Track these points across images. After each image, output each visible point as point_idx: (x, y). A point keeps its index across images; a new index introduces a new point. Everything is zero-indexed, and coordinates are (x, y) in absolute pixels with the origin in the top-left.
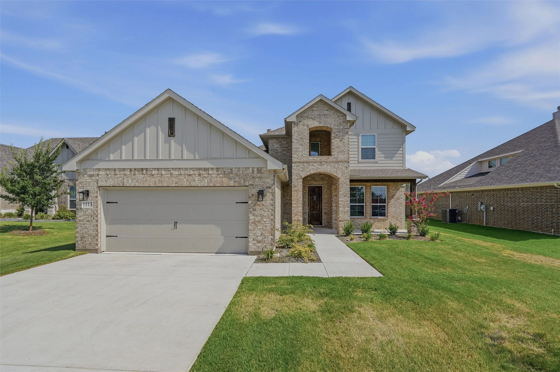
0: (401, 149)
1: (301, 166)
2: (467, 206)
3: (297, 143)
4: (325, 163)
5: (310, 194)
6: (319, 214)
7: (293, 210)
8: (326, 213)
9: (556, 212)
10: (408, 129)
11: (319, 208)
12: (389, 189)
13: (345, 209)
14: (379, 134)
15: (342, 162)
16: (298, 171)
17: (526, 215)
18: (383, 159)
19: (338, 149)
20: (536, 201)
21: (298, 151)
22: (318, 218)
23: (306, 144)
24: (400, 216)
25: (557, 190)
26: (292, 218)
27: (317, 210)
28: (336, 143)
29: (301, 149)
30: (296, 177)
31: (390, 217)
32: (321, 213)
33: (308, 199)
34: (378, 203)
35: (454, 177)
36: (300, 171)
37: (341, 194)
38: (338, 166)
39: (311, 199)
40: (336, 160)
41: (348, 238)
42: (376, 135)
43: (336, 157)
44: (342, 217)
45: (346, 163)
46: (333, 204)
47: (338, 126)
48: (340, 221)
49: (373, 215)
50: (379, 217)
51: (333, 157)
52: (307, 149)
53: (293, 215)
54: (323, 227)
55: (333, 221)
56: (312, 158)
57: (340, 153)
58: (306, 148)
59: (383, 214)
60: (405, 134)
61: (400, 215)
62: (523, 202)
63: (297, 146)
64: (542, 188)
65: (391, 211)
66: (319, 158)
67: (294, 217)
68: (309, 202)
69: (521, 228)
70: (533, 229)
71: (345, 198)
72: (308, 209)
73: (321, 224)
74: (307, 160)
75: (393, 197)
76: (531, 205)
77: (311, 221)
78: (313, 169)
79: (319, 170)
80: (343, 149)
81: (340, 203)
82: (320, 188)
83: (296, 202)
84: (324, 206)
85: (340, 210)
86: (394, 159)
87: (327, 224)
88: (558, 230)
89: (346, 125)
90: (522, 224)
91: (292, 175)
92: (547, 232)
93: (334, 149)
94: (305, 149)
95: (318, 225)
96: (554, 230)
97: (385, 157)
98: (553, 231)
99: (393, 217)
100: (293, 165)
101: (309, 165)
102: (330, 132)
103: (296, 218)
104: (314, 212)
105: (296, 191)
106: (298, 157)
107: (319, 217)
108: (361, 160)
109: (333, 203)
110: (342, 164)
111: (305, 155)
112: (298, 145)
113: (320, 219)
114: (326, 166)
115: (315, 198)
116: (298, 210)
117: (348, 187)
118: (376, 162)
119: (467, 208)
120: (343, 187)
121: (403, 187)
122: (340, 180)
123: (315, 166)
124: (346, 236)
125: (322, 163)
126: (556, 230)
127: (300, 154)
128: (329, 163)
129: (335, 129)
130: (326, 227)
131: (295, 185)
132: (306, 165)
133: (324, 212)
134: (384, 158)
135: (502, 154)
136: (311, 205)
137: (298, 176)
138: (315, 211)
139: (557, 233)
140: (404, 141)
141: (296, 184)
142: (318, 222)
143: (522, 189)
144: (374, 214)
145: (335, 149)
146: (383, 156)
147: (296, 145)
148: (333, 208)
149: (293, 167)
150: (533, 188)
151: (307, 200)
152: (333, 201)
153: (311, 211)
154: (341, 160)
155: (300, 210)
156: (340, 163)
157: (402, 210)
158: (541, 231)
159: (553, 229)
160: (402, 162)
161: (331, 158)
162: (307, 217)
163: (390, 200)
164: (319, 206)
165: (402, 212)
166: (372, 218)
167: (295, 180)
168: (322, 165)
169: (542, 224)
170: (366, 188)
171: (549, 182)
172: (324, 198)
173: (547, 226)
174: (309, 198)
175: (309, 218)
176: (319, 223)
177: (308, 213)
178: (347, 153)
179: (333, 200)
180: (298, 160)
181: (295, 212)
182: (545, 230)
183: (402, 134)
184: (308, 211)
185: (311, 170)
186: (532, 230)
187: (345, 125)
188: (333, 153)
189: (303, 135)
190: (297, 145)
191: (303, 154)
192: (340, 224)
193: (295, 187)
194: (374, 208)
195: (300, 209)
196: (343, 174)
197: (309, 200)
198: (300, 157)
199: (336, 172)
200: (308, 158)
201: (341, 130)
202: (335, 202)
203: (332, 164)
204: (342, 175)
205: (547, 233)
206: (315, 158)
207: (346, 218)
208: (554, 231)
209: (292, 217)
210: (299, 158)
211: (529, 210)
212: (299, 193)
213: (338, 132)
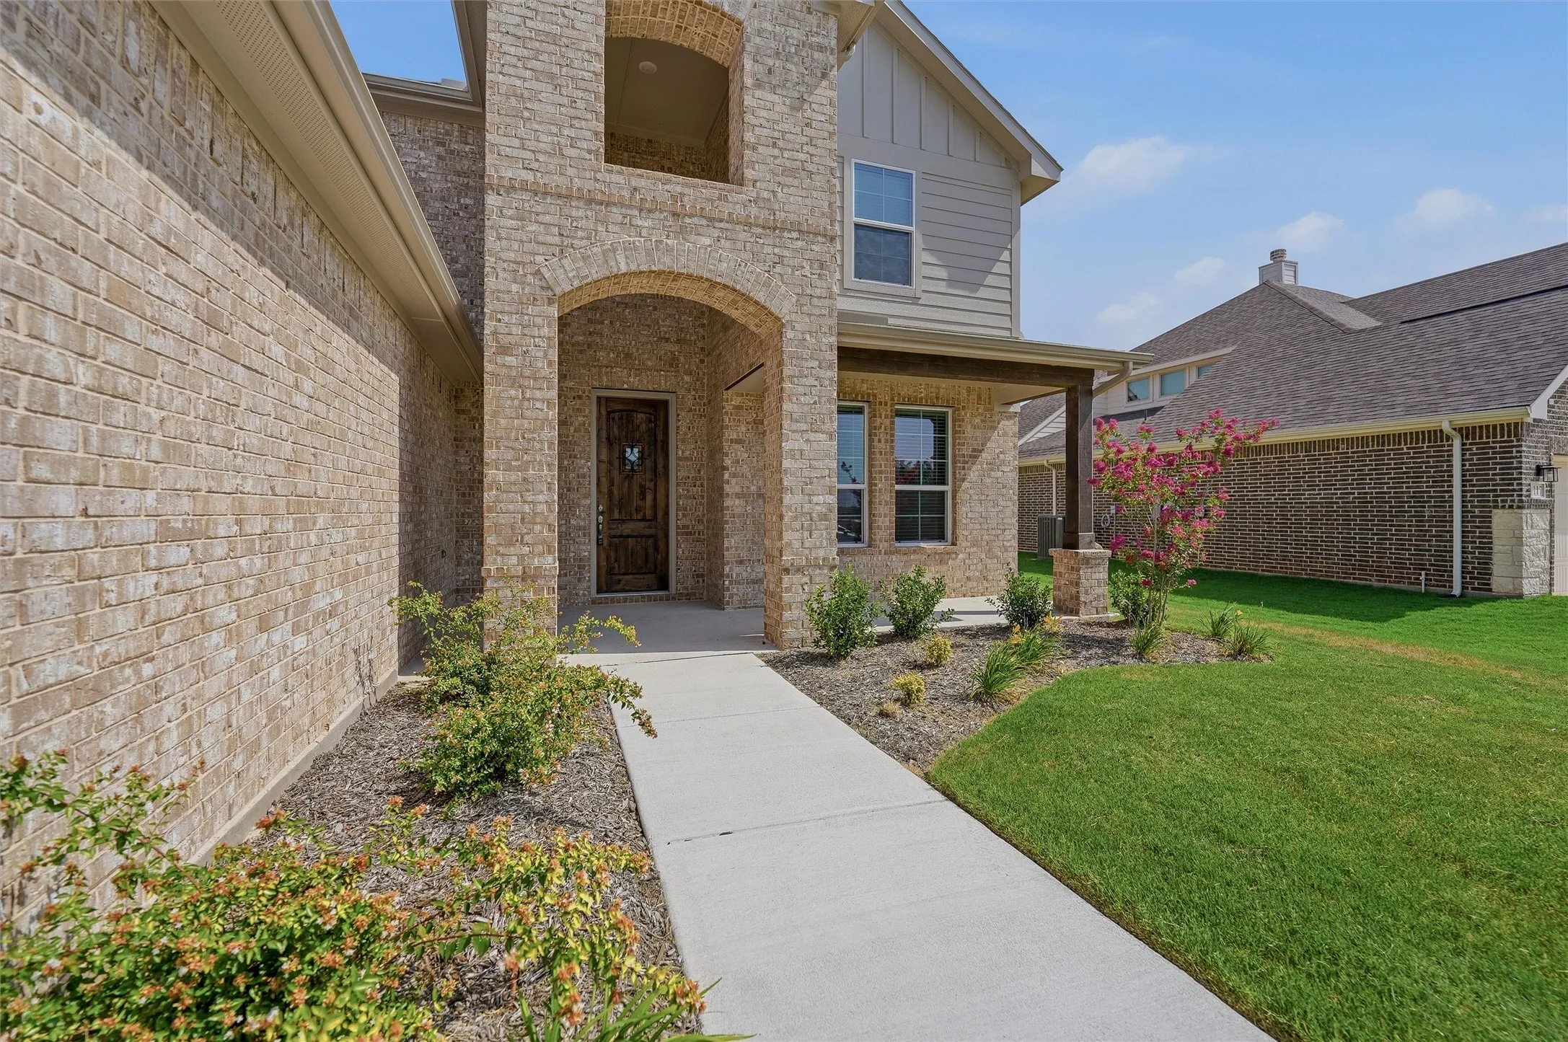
0: (1005, 256)
1: (548, 219)
2: (1113, 507)
3: (520, 64)
4: (704, 222)
5: (608, 439)
6: (654, 537)
7: (490, 511)
8: (686, 532)
9: (1434, 516)
10: (1037, 169)
11: (655, 506)
12: (963, 420)
13: (815, 499)
14: (926, 176)
15: (799, 231)
16: (527, 247)
17: (1321, 528)
18: (942, 287)
19: (776, 152)
20: (1360, 482)
21: (526, 114)
22: (647, 555)
23: (582, 84)
24: (1000, 537)
25: (1438, 446)
26: (481, 563)
27: (644, 519)
28: (763, 113)
29: (551, 109)
30: (514, 288)
31: (963, 545)
32: (661, 535)
33: (599, 461)
34: (919, 483)
35: (1050, 419)
36: (542, 249)
37: (795, 416)
38: (777, 250)
39: (610, 462)
40: (764, 214)
41: (842, 673)
42: (914, 176)
43: (765, 195)
44: (797, 544)
45: (820, 239)
46: (728, 482)
47: (774, 21)
48: (787, 571)
49: (899, 538)
50: (923, 545)
51: (749, 192)
52: (589, 116)
53: (490, 540)
54: (674, 598)
55: (727, 569)
56: (620, 179)
57: (789, 180)
58: (580, 104)
59: (937, 533)
60: (1017, 197)
61: (999, 532)
62: (1312, 486)
63: (518, 83)
64: (1382, 439)
65: (969, 515)
66: (666, 187)
67: (497, 553)
68: (604, 480)
69: (1303, 570)
70: (1346, 573)
71: (812, 436)
72: (599, 513)
73: (663, 584)
74: (589, 185)
75: (976, 457)
76: (1340, 498)
77: (610, 572)
78: (630, 248)
79: (667, 260)
80: (802, 156)
81: (786, 464)
82: (658, 409)
83: (509, 455)
84: (679, 497)
85: (789, 507)
86: (982, 293)
87: (690, 582)
88: (1441, 576)
89: (819, 26)
90: (1307, 557)
91: (487, 269)
92: (1399, 582)
93: (754, 149)
94: (578, 113)
95: (649, 589)
96: (1426, 574)
97: (950, 282)
98: (1422, 577)
99: (975, 544)
100: (491, 200)
101: (604, 222)
102: (727, 70)
103: (514, 560)
104: (627, 528)
105: (514, 382)
106: (528, 155)
107: (651, 550)
108: (851, 280)
109: (726, 476)
110: (799, 244)
111: (573, 152)
112: (528, 74)
113: (656, 559)
114: (708, 241)
115: (633, 455)
116: (527, 508)
117: (831, 380)
118: (915, 300)
119: (1113, 511)
120: (802, 376)
121: (1011, 417)
122: (790, 334)
123: (644, 232)
124: (828, 660)
125: (687, 220)
126: (1434, 575)
127: (543, 138)
128: (728, 226)
129: (760, 32)
130: (688, 598)
131: (505, 340)
132: (581, 213)
133: (678, 527)
134: (944, 283)
135: (1170, 359)
136: (610, 493)
137: (530, 279)
138: (632, 523)
139: (1438, 586)
140: (1013, 226)
141: (514, 330)
142: (649, 576)
143: (1309, 446)
144: (904, 532)
145: (761, 149)
146: (943, 274)
147: (512, 71)
148: (728, 503)
149: (492, 219)
150: (1350, 441)
151: (593, 463)
152: (725, 468)
153: (611, 521)
154: (793, 217)
155: (542, 508)
156: (786, 234)
157: (1008, 512)
158: (1379, 581)
159: (1423, 573)
160: (1005, 309)
161: (735, 200)
162: (588, 550)
163: (964, 468)
164: (655, 499)
165: (1005, 521)
166: (897, 551)
167: (507, 309)
168: (682, 231)
169: (1382, 558)
170: (875, 410)
171: (1419, 420)
172: (679, 459)
173: (1400, 565)
174: (604, 457)
175: (603, 557)
176: (650, 579)
177: (598, 532)
178: (826, 187)
179: (728, 462)
180: (529, 177)
181: (503, 519)
182: (1391, 577)
183: (1005, 192)
184: (598, 524)
185: (614, 251)
186: (1345, 578)
187: (814, 29)
188: (749, 174)
189: (561, 20)
190: (525, 79)
191: (563, 141)
192: (789, 590)
193: (504, 350)
194: (904, 503)
195: (545, 499)
196: (805, 300)
197: (604, 467)
198: (542, 158)
199: (767, 284)
200: (599, 176)
201: (793, 50)
202: (734, 475)
203: (743, 236)
204: (799, 305)
205: (1402, 586)
206: (642, 183)
207: (821, 553)
208: (1426, 580)
209: (487, 552)
210: (535, 165)
211: (1335, 511)
212: (538, 394)
213: (778, 54)
